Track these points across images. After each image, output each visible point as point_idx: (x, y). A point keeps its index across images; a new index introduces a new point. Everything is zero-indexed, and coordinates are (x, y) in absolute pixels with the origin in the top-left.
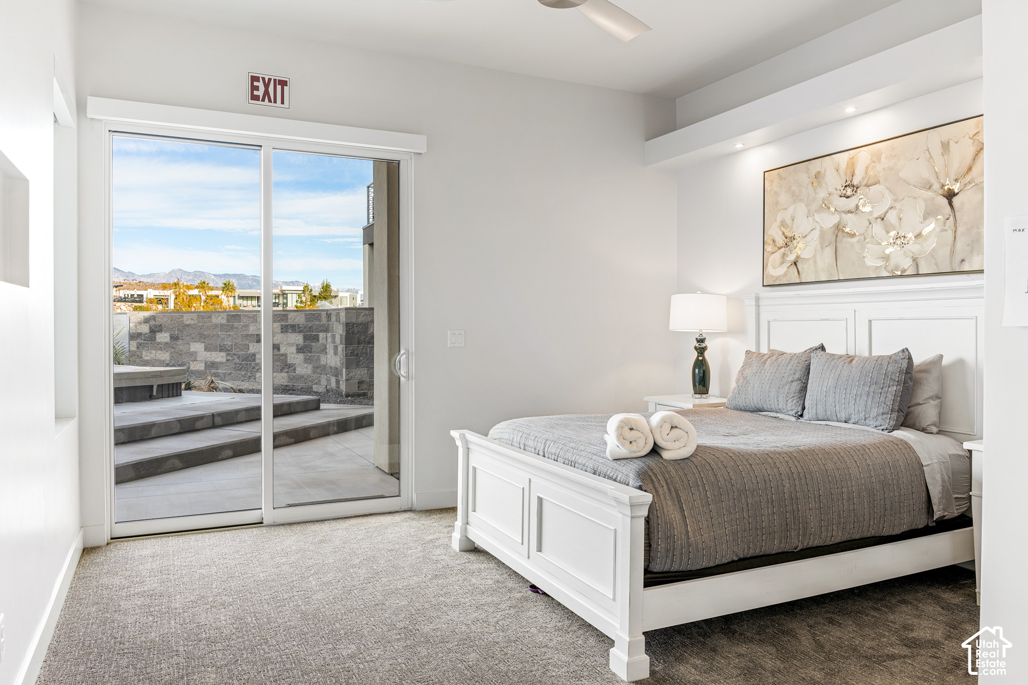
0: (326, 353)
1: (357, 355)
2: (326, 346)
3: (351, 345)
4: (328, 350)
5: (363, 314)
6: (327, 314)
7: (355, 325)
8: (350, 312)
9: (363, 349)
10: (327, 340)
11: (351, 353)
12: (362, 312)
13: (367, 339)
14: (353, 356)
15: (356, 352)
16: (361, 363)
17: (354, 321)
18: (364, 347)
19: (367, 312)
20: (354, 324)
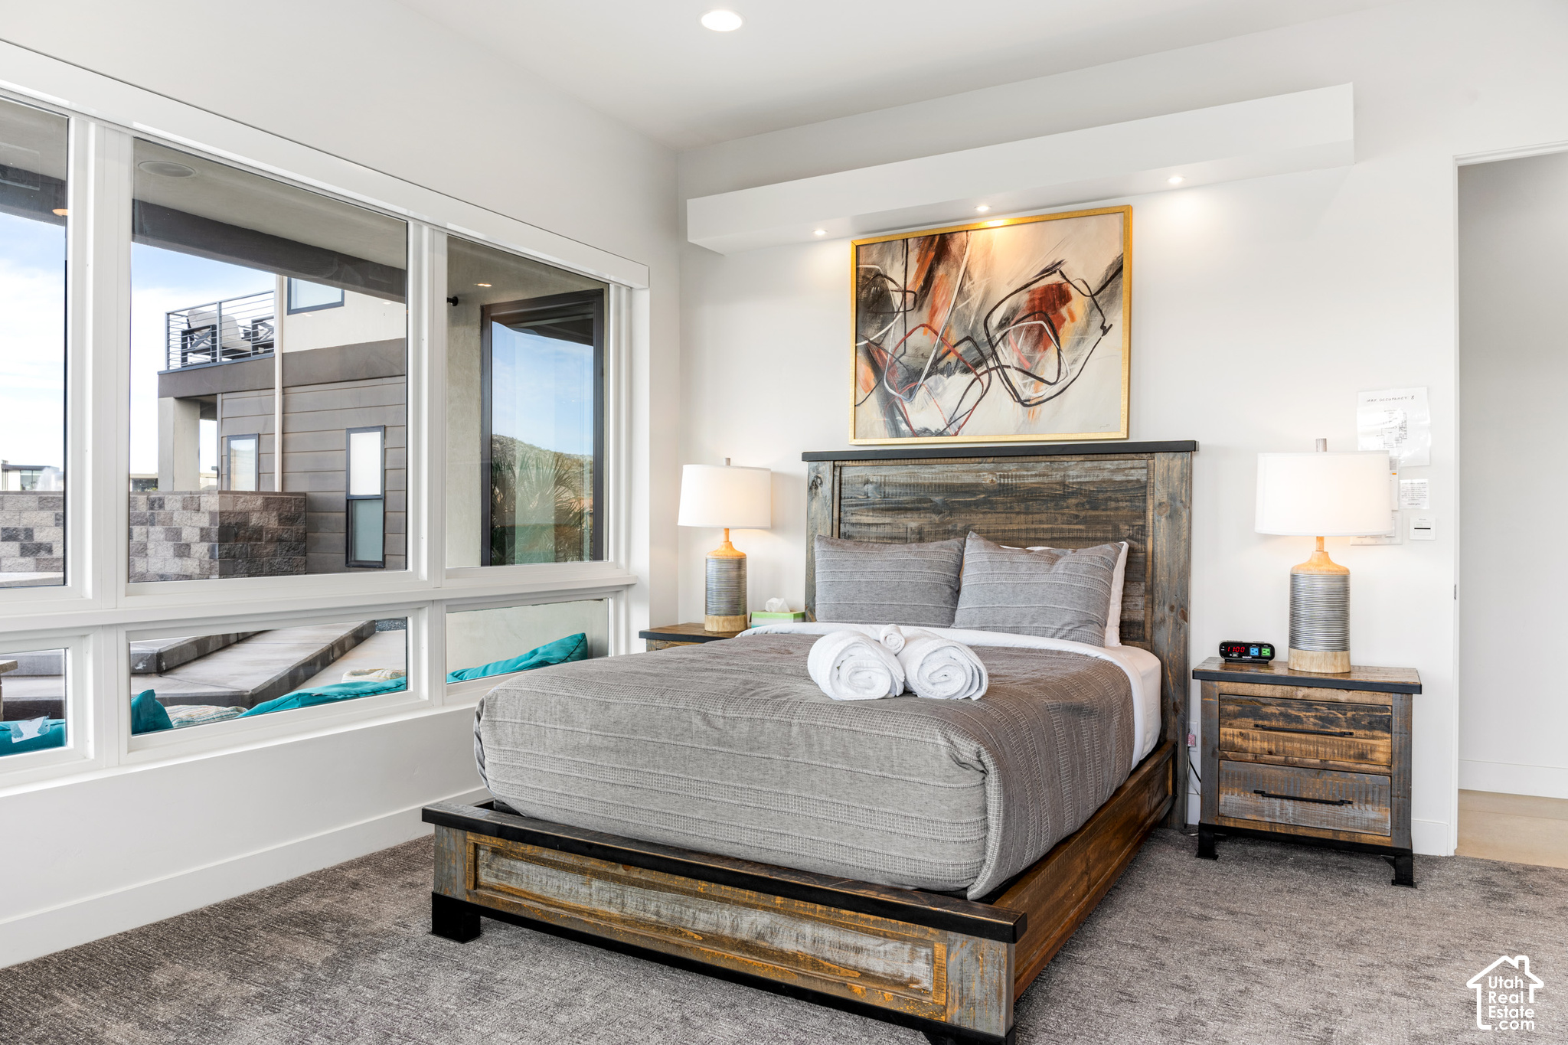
0: (147, 555)
1: (234, 556)
2: (146, 545)
3: (227, 541)
4: (149, 552)
5: (242, 500)
6: (148, 498)
7: (232, 515)
8: (225, 497)
9: (241, 548)
10: (148, 537)
11: (227, 553)
12: (241, 497)
13: (248, 534)
14: (229, 557)
15: (232, 553)
16: (240, 567)
17: (230, 509)
18: (243, 545)
19: (248, 497)
20: (230, 513)
